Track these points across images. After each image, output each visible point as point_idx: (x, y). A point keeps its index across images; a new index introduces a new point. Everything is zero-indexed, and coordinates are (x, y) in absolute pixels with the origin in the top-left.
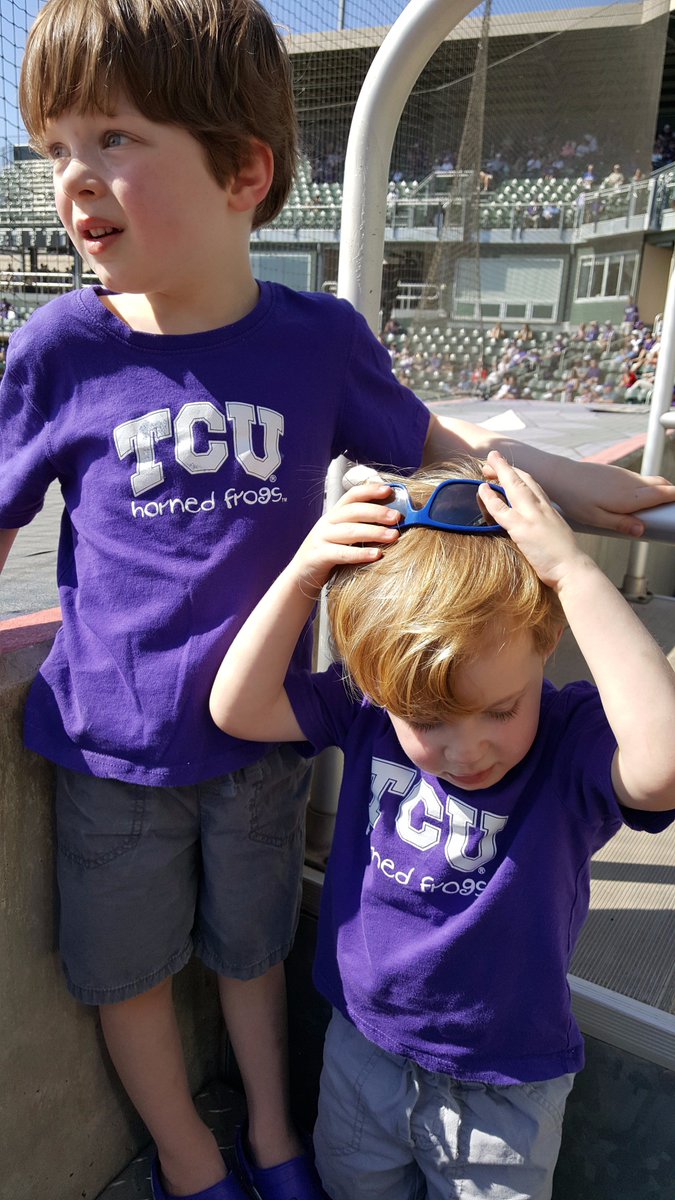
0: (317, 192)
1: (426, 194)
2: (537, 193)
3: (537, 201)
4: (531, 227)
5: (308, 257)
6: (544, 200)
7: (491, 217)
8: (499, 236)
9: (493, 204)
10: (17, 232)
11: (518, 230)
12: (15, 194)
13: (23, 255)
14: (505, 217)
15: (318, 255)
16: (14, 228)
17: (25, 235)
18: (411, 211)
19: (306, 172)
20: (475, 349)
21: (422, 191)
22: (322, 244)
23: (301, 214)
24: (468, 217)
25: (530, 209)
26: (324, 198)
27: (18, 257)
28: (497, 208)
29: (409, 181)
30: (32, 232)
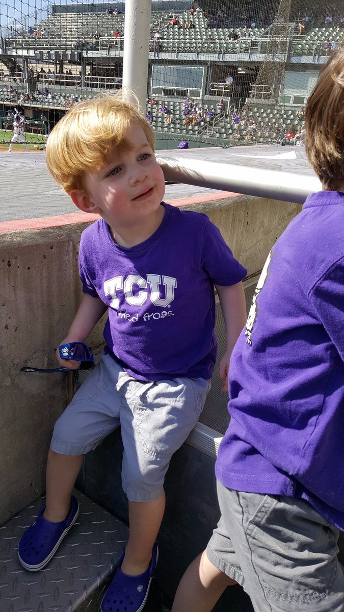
0: (210, 33)
1: (269, 35)
2: (329, 36)
3: (328, 40)
4: (324, 55)
5: (203, 69)
6: (332, 40)
7: (302, 49)
8: (306, 60)
9: (304, 41)
10: (53, 52)
11: (317, 56)
12: (53, 32)
13: (56, 64)
14: (310, 49)
15: (208, 67)
16: (52, 50)
17: (57, 54)
18: (260, 44)
19: (204, 22)
20: (289, 121)
21: (267, 33)
22: (211, 61)
23: (200, 45)
24: (290, 49)
25: (323, 45)
26: (213, 36)
27: (53, 66)
28: (306, 44)
29: (259, 28)
30: (61, 52)
